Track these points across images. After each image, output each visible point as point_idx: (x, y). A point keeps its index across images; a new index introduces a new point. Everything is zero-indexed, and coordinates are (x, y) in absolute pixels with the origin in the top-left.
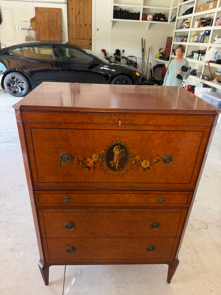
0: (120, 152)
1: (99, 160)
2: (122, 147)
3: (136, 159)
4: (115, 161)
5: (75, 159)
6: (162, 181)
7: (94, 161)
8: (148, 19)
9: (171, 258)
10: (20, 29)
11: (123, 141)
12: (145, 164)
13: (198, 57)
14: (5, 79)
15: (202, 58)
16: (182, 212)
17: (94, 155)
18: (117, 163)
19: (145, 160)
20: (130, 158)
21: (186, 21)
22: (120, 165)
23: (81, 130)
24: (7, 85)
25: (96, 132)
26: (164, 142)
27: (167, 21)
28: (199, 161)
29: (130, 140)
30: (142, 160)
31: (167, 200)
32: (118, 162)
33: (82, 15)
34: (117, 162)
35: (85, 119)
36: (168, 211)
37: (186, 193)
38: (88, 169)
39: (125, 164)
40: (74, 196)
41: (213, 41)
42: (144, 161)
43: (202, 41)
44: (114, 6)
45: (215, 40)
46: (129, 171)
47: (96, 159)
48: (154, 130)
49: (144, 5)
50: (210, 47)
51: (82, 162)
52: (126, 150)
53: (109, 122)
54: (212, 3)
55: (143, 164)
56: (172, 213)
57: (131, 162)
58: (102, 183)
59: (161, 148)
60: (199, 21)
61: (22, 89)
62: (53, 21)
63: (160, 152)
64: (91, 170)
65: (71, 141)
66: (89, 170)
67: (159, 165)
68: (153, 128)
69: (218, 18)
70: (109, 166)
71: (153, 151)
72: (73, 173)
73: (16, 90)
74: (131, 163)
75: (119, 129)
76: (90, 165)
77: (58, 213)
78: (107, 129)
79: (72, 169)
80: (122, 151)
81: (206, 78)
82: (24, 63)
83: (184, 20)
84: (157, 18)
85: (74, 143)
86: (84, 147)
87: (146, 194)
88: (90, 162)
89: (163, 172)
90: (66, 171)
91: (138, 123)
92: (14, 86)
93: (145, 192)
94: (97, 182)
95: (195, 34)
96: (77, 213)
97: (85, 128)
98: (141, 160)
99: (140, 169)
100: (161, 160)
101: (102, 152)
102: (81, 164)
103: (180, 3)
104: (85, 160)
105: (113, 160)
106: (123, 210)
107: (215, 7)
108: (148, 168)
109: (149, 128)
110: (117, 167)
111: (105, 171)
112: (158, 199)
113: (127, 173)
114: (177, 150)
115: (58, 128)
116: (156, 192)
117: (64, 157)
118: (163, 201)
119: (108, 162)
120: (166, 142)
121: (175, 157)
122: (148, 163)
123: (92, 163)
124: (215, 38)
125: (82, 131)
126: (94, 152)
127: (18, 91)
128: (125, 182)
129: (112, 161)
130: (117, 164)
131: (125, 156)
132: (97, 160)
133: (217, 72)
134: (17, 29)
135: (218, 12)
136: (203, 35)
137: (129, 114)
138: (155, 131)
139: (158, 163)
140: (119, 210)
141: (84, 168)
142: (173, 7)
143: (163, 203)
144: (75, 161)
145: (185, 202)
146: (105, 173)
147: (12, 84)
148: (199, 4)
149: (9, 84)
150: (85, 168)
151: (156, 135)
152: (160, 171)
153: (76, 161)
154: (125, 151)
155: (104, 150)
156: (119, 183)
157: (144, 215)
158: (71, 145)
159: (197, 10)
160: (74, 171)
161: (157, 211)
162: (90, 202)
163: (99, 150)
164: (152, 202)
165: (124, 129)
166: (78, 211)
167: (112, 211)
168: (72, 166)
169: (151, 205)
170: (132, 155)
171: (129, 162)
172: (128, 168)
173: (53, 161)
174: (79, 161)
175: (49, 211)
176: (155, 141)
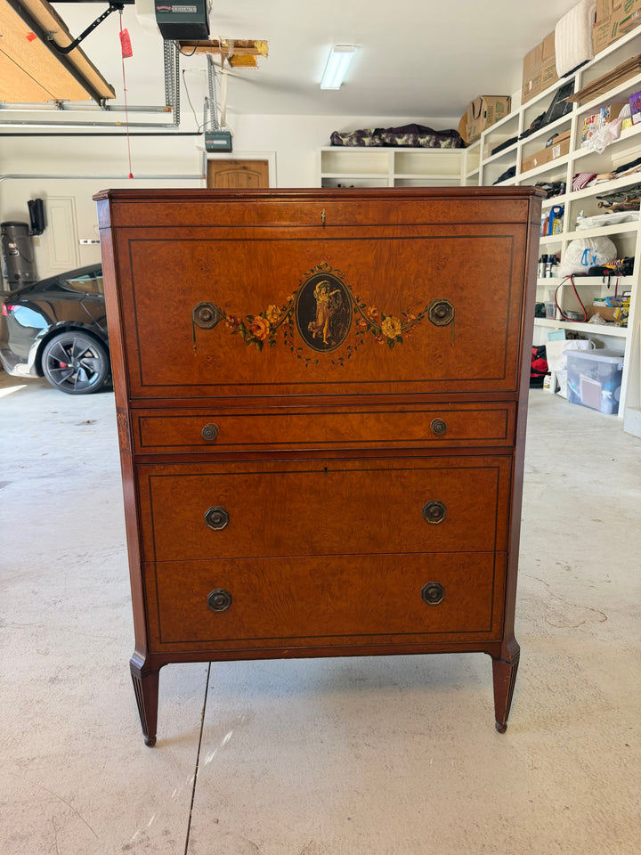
1: (283, 321)
2: (333, 283)
3: (369, 314)
4: (320, 322)
5: (228, 318)
6: (436, 375)
7: (271, 324)
9: (493, 629)
10: (89, 242)
11: (334, 268)
12: (390, 328)
13: (545, 271)
14: (47, 348)
15: (553, 271)
16: (499, 467)
17: (271, 307)
18: (326, 327)
19: (391, 316)
20: (353, 313)
22: (333, 334)
23: (239, 242)
24: (50, 363)
26: (428, 266)
28: (514, 315)
29: (350, 265)
30: (384, 318)
31: (454, 429)
32: (326, 323)
34: (324, 324)
35: (247, 215)
36: (462, 466)
37: (500, 406)
38: (257, 345)
39: (344, 329)
40: (226, 423)
41: (574, 226)
42: (388, 318)
43: (547, 232)
44: (323, 179)
45: (577, 225)
46: (354, 349)
47: (275, 317)
48: (403, 236)
49: (396, 172)
50: (569, 242)
51: (244, 327)
52: (343, 292)
53: (300, 221)
54: (559, 146)
55: (385, 327)
56: (472, 471)
57: (358, 324)
58: (293, 386)
59: (424, 282)
61: (90, 375)
63: (422, 294)
64: (266, 348)
66: (261, 349)
67: (424, 327)
68: (398, 232)
69: (577, 175)
70: (307, 334)
71: (406, 292)
72: (222, 356)
73: (73, 377)
74: (357, 327)
75: (324, 237)
76: (262, 335)
77: (188, 478)
79: (221, 346)
80: (334, 295)
81: (570, 316)
82: (98, 308)
85: (224, 275)
86: (248, 285)
87: (401, 412)
88: (263, 326)
89: (436, 349)
90: (205, 353)
91: (365, 220)
92: (70, 365)
93: (399, 408)
94: (281, 384)
96: (235, 476)
97: (248, 237)
98: (380, 317)
99: (380, 343)
100: (426, 313)
101: (289, 298)
102: (241, 332)
103: (483, 159)
104: (251, 322)
105: (314, 319)
106: (350, 465)
107: (565, 151)
108: (399, 338)
109: (389, 232)
110: (327, 340)
111: (299, 351)
113: (350, 355)
114: (461, 288)
115: (188, 238)
116: (424, 407)
117: (201, 312)
119: (303, 326)
120: (432, 268)
121: (456, 305)
122: (398, 326)
123: (266, 331)
124: (578, 218)
125: (241, 246)
126: (269, 298)
127: (78, 380)
128: (348, 380)
129: (314, 323)
130: (325, 331)
131: (342, 306)
132: (279, 319)
133: (596, 300)
134: (82, 241)
135: (575, 161)
136: (549, 219)
137: (343, 199)
138: (405, 240)
139: (420, 323)
140: (340, 465)
141: (249, 342)
142: (468, 172)
144: (227, 325)
145: (501, 434)
146: (299, 357)
147: (64, 361)
148: (528, 154)
149: (55, 361)
150: (251, 344)
152: (428, 345)
153: (230, 324)
155: (294, 293)
156: (333, 385)
157: (403, 480)
158: (217, 282)
159: (525, 168)
160: (224, 353)
161: (433, 466)
162: (267, 441)
163: (281, 294)
164: (420, 437)
165: (335, 236)
166: (237, 472)
167: (322, 469)
168: (220, 338)
169: (417, 445)
170: (359, 304)
171: (354, 324)
172: (352, 340)
173: (177, 326)
174: (236, 324)
175: (164, 473)
176: (408, 265)
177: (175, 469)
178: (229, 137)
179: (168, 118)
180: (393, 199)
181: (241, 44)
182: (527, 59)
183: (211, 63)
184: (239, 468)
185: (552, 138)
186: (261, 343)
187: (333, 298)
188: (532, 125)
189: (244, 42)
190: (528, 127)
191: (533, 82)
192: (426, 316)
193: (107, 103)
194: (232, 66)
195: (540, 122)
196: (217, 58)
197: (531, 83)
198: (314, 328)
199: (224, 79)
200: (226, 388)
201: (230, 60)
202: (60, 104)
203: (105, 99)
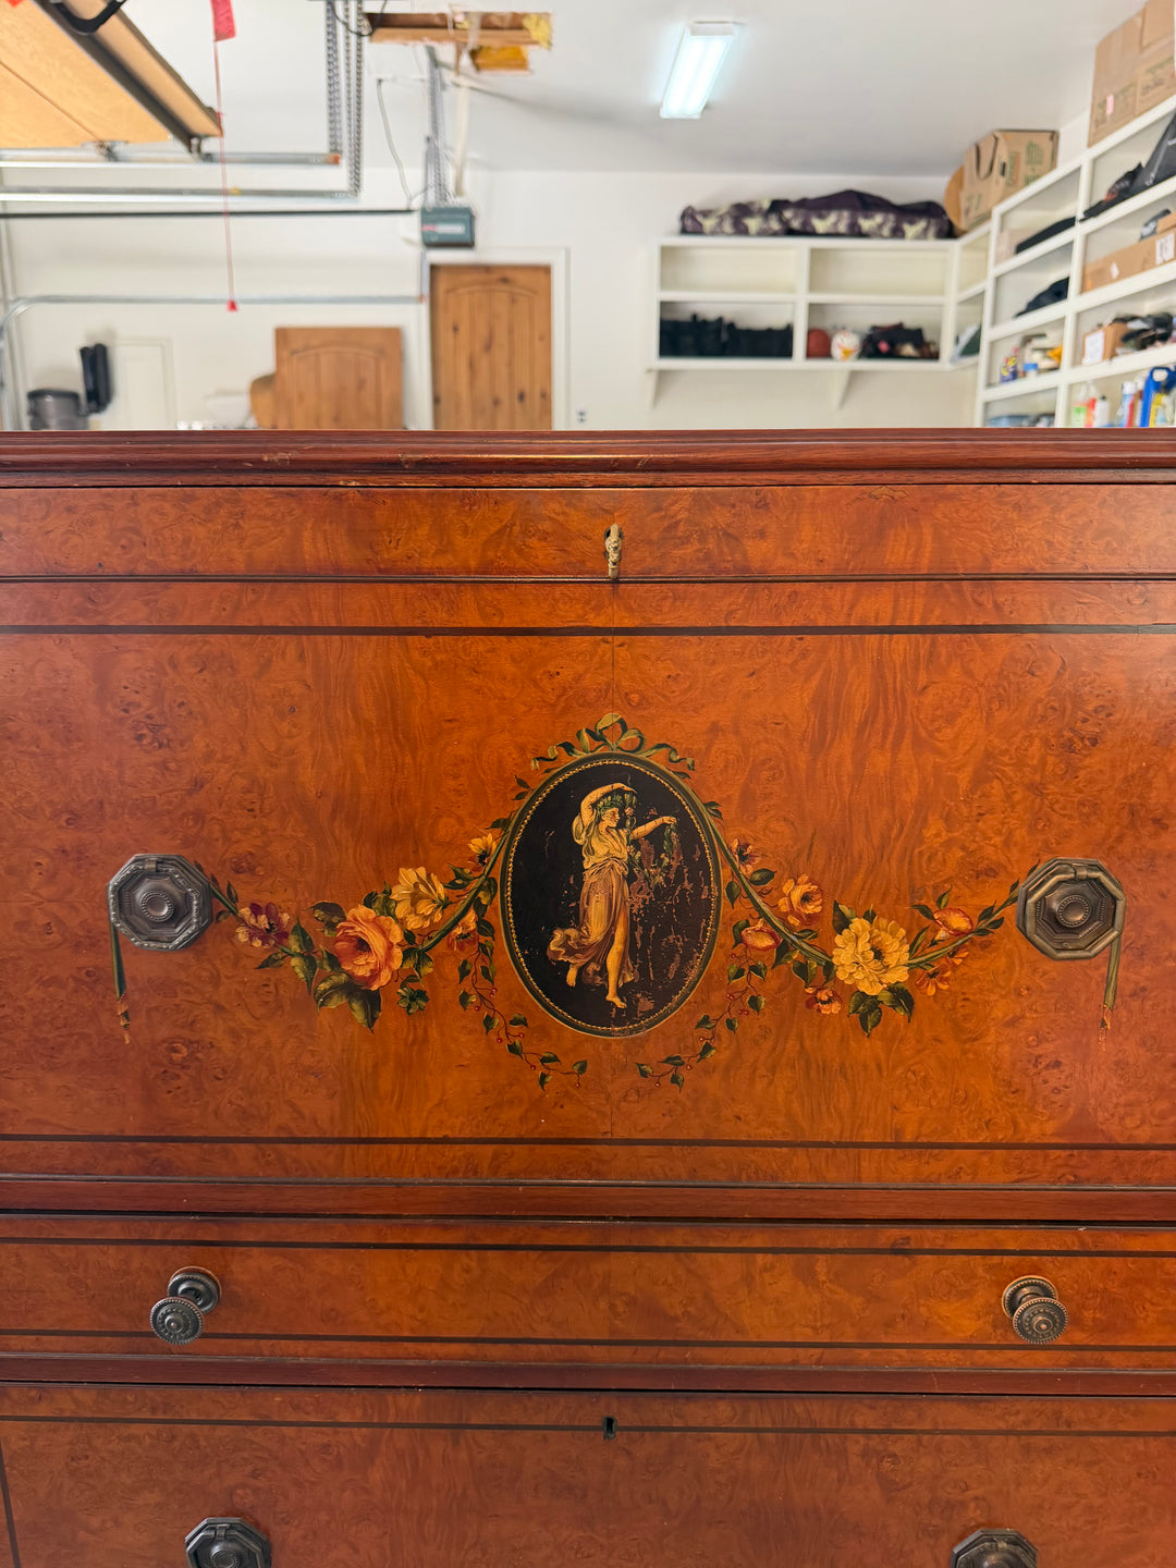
0: (635, 843)
1: (455, 924)
2: (648, 794)
3: (783, 906)
4: (596, 929)
5: (245, 912)
6: (1035, 1128)
7: (408, 936)
8: (836, 351)
11: (652, 738)
12: (866, 958)
17: (409, 877)
18: (617, 947)
19: (870, 917)
20: (725, 901)
21: (1037, 343)
22: (643, 971)
23: (281, 639)
25: (416, 655)
26: (1030, 738)
27: (935, 356)
29: (715, 729)
30: (842, 923)
31: (1088, 1314)
32: (620, 934)
33: (501, 355)
34: (609, 938)
35: (307, 534)
36: (1106, 1427)
38: (356, 1006)
39: (687, 958)
40: (249, 1268)
42: (858, 924)
43: (1138, 421)
46: (722, 1029)
47: (425, 908)
48: (933, 621)
49: (813, 286)
51: (306, 942)
52: (685, 826)
53: (521, 563)
54: (1170, 237)
55: (849, 955)
56: (1139, 1444)
57: (739, 940)
58: (490, 1149)
59: (1008, 797)
60: (1111, 331)
62: (361, 384)
63: (997, 840)
64: (389, 1016)
65: (200, 744)
66: (371, 1020)
67: (1002, 962)
68: (915, 606)
70: (546, 975)
71: (934, 829)
72: (227, 1045)
74: (739, 950)
75: (616, 624)
76: (375, 974)
77: (123, 1430)
78: (506, 623)
79: (219, 1008)
80: (649, 836)
83: (1027, 339)
84: (884, 346)
85: (225, 759)
86: (321, 795)
87: (895, 1251)
88: (376, 941)
89: (1038, 1037)
90: (163, 1032)
91: (781, 561)
93: (888, 1235)
94: (445, 1141)
95: (1094, 393)
96: (284, 1429)
97: (316, 622)
99: (826, 1010)
100: (1010, 913)
101: (476, 845)
102: (295, 962)
103: (996, 263)
104: (332, 926)
105: (576, 918)
106: (696, 1413)
108: (901, 996)
109: (877, 605)
110: (620, 992)
111: (515, 1029)
112: (1013, 1304)
113: (707, 1048)
114: (1157, 821)
115: (82, 622)
116: (982, 1238)
117: (140, 894)
118: (1057, 1319)
119: (532, 941)
120: (1046, 742)
121: (1136, 889)
122: (897, 952)
123: (389, 956)
125: (292, 651)
128: (698, 1135)
129: (572, 932)
130: (612, 961)
131: (679, 878)
132: (438, 917)
136: (1142, 395)
137: (698, 477)
138: (941, 638)
139: (985, 946)
140: (660, 1412)
141: (327, 996)
142: (961, 288)
143: (1060, 1340)
144: (242, 935)
146: (513, 1049)
148: (1098, 252)
150: (333, 1004)
151: (955, 673)
152: (1013, 1023)
153: (254, 932)
154: (679, 828)
155: (496, 825)
156: (643, 1150)
157: (887, 1465)
158: (198, 784)
159: (1089, 283)
160: (234, 1034)
161: (1002, 1425)
162: (395, 1333)
163: (446, 827)
164: (959, 1337)
165: (657, 621)
166: (292, 1417)
167: (597, 1421)
168: (216, 981)
169: (951, 1360)
170: (747, 870)
171: (725, 939)
172: (717, 998)
173: (55, 937)
174: (276, 933)
175: (43, 1410)
176: (949, 732)
177: (76, 1401)
178: (467, 216)
179: (337, 177)
180: (903, 476)
181: (496, 22)
182: (1103, 49)
183: (435, 63)
184: (297, 1408)
185: (1156, 218)
186: (372, 1002)
187: (645, 845)
188: (1110, 192)
189: (501, 17)
190: (1101, 195)
191: (1116, 97)
192: (1011, 923)
193: (208, 146)
194: (478, 68)
195: (1131, 183)
196: (446, 52)
197: (1110, 100)
198: (570, 952)
199: (460, 100)
200: (244, 1152)
201: (474, 54)
202: (109, 150)
203: (200, 138)
